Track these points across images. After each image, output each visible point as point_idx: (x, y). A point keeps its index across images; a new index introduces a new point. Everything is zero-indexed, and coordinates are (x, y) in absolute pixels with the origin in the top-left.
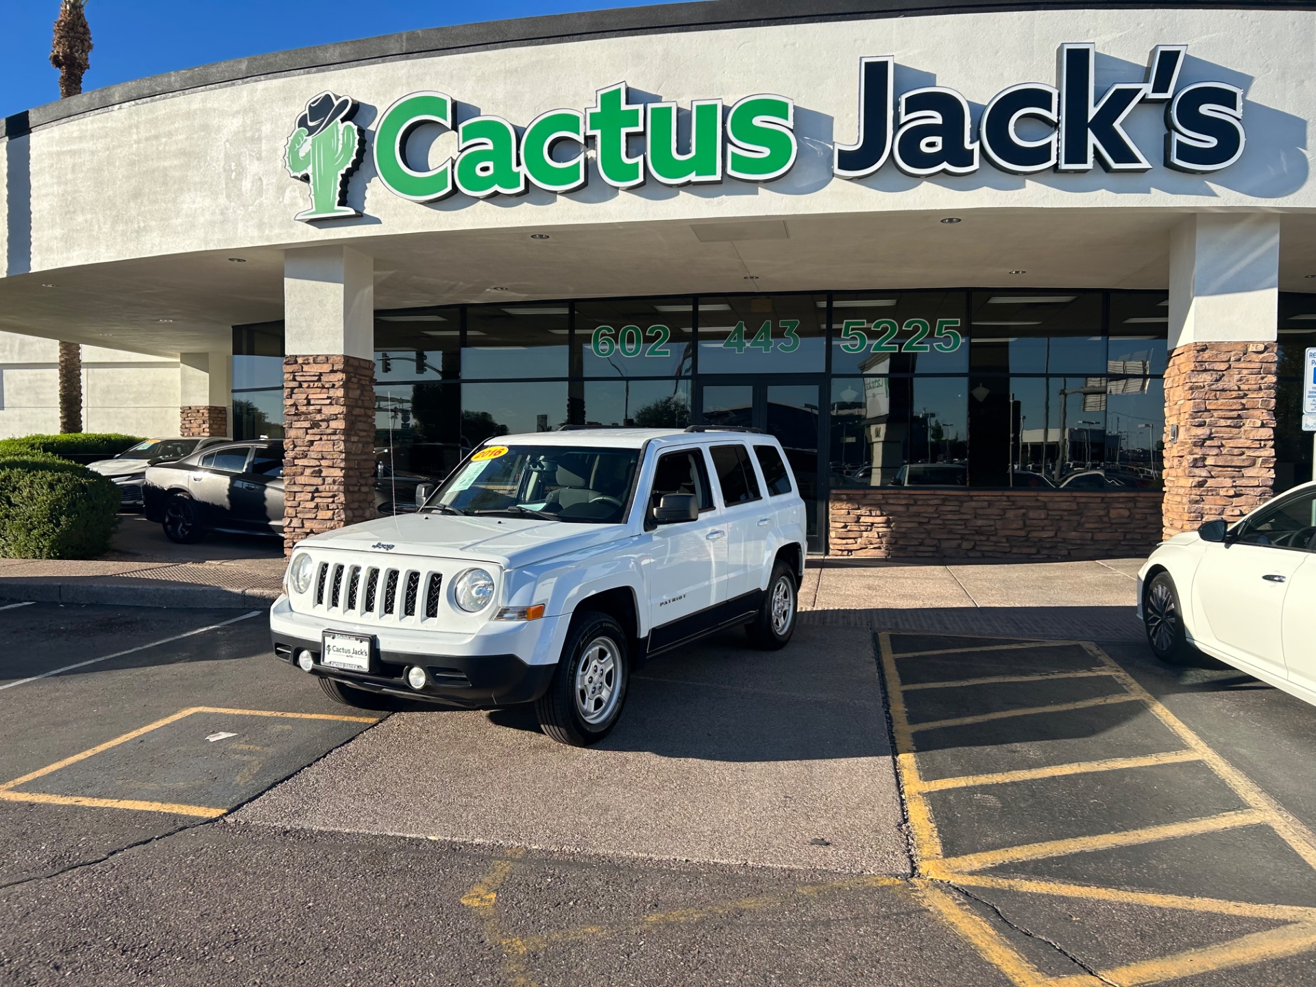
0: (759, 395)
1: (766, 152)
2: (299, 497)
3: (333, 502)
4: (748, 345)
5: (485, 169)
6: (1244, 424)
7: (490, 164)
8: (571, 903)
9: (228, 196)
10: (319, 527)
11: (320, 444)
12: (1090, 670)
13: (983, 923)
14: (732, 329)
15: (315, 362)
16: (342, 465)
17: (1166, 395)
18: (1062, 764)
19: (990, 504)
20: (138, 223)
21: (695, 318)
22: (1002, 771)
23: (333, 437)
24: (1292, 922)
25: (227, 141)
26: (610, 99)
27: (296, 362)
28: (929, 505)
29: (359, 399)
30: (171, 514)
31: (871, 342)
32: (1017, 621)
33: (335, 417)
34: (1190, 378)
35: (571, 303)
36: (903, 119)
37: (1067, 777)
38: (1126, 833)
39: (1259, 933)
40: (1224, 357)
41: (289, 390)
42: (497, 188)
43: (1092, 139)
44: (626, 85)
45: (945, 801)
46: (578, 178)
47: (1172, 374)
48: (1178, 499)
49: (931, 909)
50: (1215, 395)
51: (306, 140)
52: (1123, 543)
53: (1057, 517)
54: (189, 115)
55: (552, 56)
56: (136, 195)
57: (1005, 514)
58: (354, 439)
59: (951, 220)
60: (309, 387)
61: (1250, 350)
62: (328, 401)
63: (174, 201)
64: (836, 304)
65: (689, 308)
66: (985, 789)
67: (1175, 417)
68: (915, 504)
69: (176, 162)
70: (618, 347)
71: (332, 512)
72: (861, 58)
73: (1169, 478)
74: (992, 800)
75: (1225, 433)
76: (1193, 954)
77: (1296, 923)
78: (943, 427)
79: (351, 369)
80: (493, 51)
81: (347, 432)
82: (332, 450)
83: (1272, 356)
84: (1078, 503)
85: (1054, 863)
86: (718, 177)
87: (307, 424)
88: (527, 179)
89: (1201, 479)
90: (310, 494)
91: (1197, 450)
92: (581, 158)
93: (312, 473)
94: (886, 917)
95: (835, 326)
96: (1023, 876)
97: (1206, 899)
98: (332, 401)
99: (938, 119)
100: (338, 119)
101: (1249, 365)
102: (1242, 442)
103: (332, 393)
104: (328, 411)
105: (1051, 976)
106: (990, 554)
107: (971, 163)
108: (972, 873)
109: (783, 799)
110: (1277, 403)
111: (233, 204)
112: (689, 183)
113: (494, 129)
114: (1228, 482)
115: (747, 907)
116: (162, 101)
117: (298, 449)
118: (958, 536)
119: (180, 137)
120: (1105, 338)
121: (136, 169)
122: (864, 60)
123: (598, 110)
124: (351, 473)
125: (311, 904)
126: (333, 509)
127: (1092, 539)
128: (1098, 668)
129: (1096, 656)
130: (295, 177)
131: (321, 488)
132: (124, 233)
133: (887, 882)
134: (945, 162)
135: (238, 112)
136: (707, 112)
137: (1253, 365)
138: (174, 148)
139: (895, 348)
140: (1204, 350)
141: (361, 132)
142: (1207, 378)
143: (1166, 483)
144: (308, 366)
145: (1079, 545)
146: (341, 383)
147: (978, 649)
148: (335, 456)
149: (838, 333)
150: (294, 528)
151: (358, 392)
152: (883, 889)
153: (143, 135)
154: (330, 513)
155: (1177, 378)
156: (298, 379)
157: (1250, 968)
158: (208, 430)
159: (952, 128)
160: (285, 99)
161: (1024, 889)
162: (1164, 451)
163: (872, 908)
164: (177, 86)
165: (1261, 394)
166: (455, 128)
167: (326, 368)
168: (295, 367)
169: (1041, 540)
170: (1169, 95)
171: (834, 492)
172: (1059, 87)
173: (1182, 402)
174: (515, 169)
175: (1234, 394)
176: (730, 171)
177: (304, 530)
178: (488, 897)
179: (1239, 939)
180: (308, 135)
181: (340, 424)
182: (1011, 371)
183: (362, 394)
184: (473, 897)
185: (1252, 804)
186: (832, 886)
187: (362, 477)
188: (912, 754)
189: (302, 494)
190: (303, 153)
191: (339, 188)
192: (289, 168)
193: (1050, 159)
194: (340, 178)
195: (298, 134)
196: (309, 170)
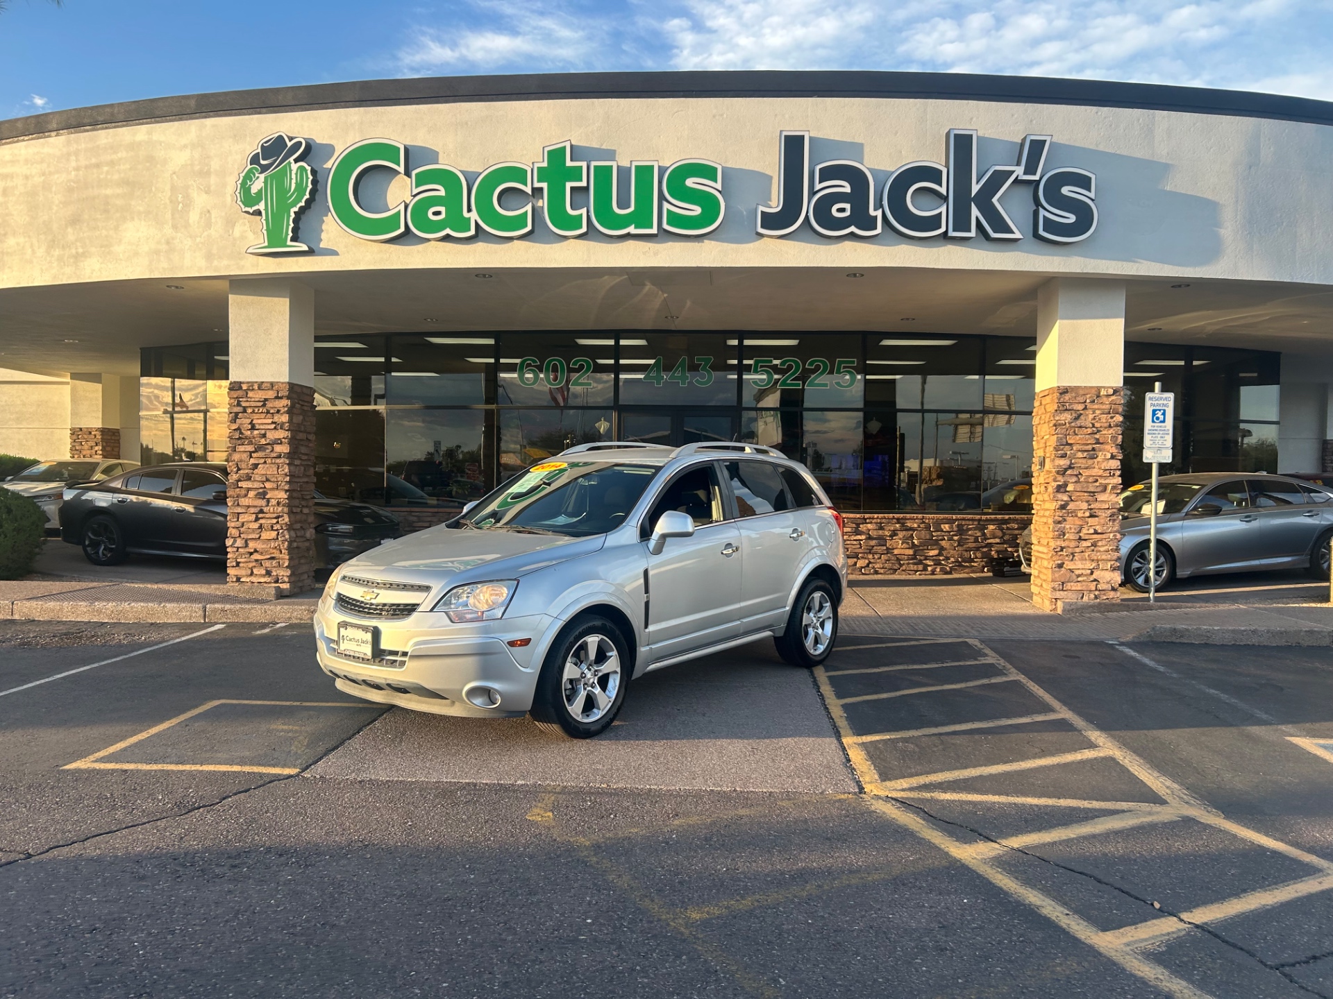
0: (676, 425)
1: (698, 210)
2: (243, 518)
3: (278, 522)
4: (666, 377)
5: (437, 213)
6: (1097, 457)
7: (442, 209)
8: (612, 816)
9: (175, 227)
10: (263, 546)
11: (264, 468)
12: (976, 660)
13: (915, 817)
14: (652, 362)
15: (259, 388)
16: (287, 487)
17: (1034, 431)
19: (882, 526)
20: (76, 249)
21: (617, 352)
22: (916, 728)
23: (278, 461)
25: (174, 173)
26: (556, 156)
27: (241, 388)
29: (302, 424)
30: (92, 537)
31: (777, 378)
33: (278, 442)
34: (1054, 416)
35: (497, 335)
36: (818, 186)
37: (966, 732)
38: (1011, 764)
39: (1105, 817)
40: (1081, 399)
41: (233, 415)
42: (448, 231)
43: (975, 212)
44: (571, 142)
45: (876, 748)
46: (526, 226)
47: (1040, 413)
48: (1045, 520)
49: (878, 811)
50: (1074, 431)
51: (258, 177)
53: (940, 537)
54: (133, 146)
55: (501, 113)
56: (75, 221)
57: (895, 534)
58: (298, 462)
59: (855, 275)
60: (253, 412)
61: (1102, 394)
62: (273, 426)
63: (116, 228)
64: (747, 342)
65: (611, 342)
66: (905, 740)
67: (1042, 450)
69: (119, 191)
70: (543, 377)
71: (276, 532)
72: (781, 131)
73: (1038, 502)
74: (911, 747)
75: (1082, 463)
76: (1060, 830)
77: (1131, 811)
79: (294, 396)
80: (444, 105)
81: (291, 456)
82: (276, 473)
83: (1120, 398)
85: (961, 782)
86: (654, 231)
87: (251, 448)
88: (477, 224)
89: (1063, 503)
90: (254, 516)
91: (1060, 478)
92: (529, 208)
93: (256, 495)
94: (846, 816)
95: (745, 362)
96: (940, 791)
98: (278, 426)
99: (847, 189)
100: (292, 159)
101: (1101, 407)
102: (1095, 472)
103: (276, 418)
104: (272, 435)
105: (965, 843)
107: (875, 228)
108: (903, 790)
110: (1123, 439)
111: (179, 235)
112: (628, 235)
113: (446, 178)
114: (1085, 506)
115: (744, 814)
116: (103, 131)
117: (241, 472)
119: (122, 167)
121: (75, 195)
122: (784, 133)
123: (545, 164)
124: (295, 495)
126: (277, 530)
128: (982, 658)
129: (980, 650)
130: (247, 212)
131: (265, 509)
132: (60, 259)
133: (842, 797)
134: (853, 226)
135: (185, 146)
136: (644, 172)
137: (1104, 407)
138: (116, 177)
140: (1067, 392)
141: (314, 172)
142: (1067, 417)
143: (1034, 506)
144: (252, 392)
145: (958, 562)
146: (286, 409)
147: (883, 645)
148: (279, 479)
149: (748, 368)
150: (238, 548)
151: (301, 417)
152: (840, 800)
153: (83, 162)
154: (274, 534)
155: (1043, 417)
156: (244, 404)
158: (101, 452)
159: (858, 197)
160: (235, 136)
161: (942, 798)
162: (1033, 479)
163: (834, 811)
164: (121, 117)
165: (1111, 431)
166: (407, 173)
167: (271, 394)
168: (240, 393)
169: (926, 557)
170: (1037, 177)
172: (947, 166)
173: (1047, 437)
174: (466, 214)
175: (1089, 431)
176: (665, 226)
177: (247, 550)
178: (546, 815)
180: (261, 173)
181: (285, 449)
182: (898, 407)
183: (301, 421)
184: (535, 815)
185: (1101, 744)
186: (803, 801)
187: (303, 499)
188: (844, 719)
189: (246, 515)
190: (255, 189)
191: (292, 225)
192: (241, 204)
193: (940, 227)
194: (293, 215)
195: (250, 171)
196: (261, 206)
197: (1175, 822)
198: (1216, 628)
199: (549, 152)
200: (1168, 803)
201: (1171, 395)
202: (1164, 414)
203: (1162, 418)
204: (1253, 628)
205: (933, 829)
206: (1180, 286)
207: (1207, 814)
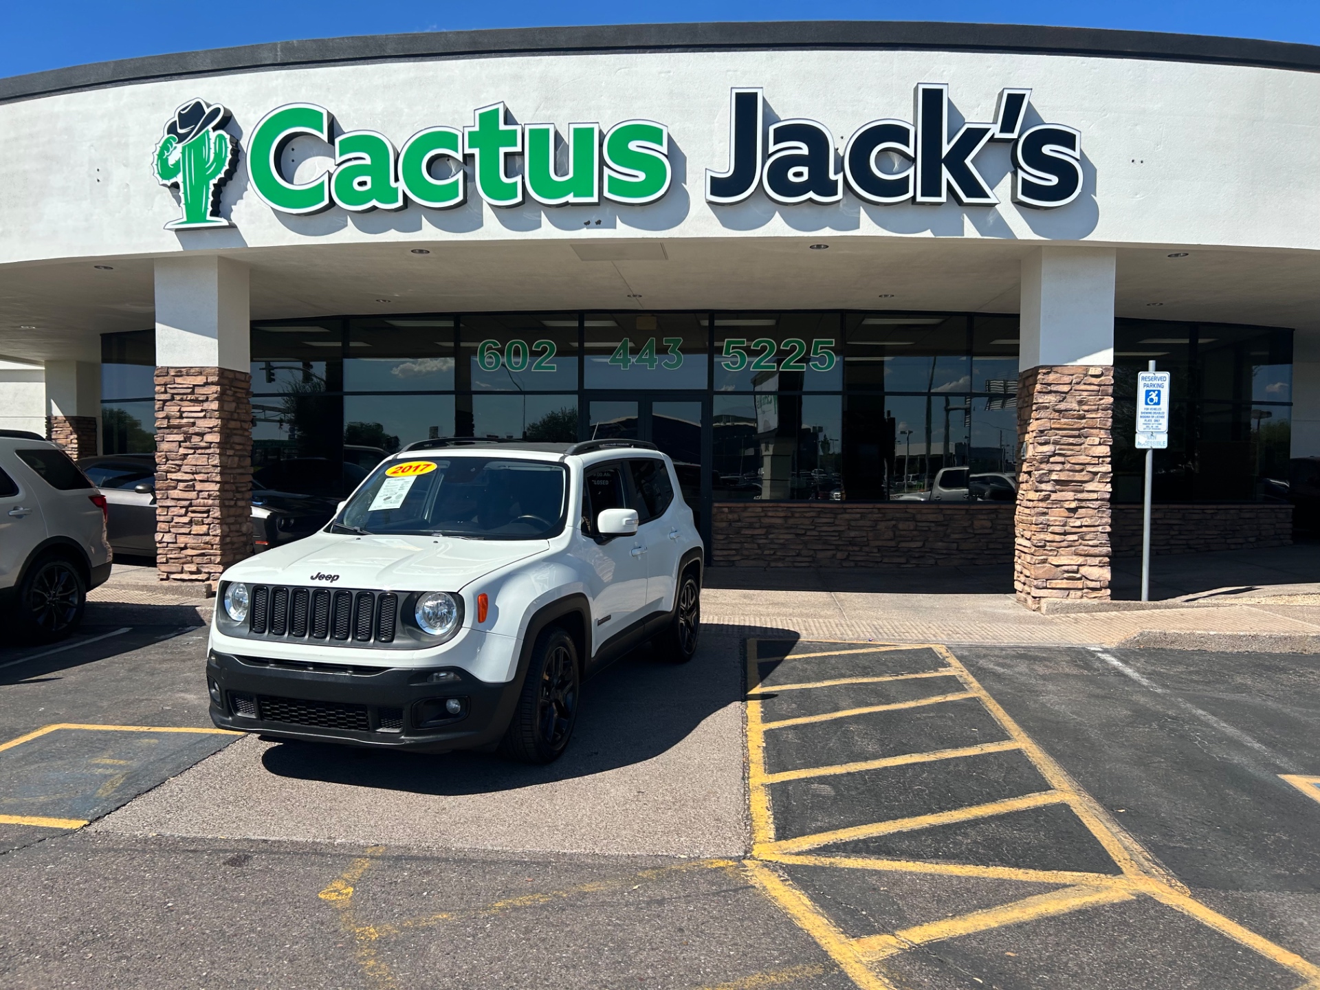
0: (645, 409)
1: (642, 176)
2: (173, 512)
3: (208, 517)
4: (633, 360)
5: (362, 184)
6: (1084, 442)
7: (368, 179)
8: (425, 893)
9: (93, 203)
10: (194, 542)
11: (193, 458)
12: (937, 671)
13: (801, 896)
14: (619, 345)
15: (188, 374)
16: (218, 478)
18: (896, 756)
19: (863, 516)
21: (582, 334)
22: (841, 763)
23: (208, 451)
24: (1070, 886)
25: (92, 145)
26: (488, 119)
27: (168, 374)
28: (805, 517)
29: (235, 412)
31: (751, 359)
32: (878, 627)
33: (210, 431)
34: (1036, 399)
35: (457, 317)
36: (772, 148)
37: (899, 768)
38: (941, 814)
39: (1040, 896)
40: (1067, 379)
41: (161, 402)
42: (374, 203)
43: (946, 175)
44: (504, 105)
45: (785, 791)
46: (457, 195)
47: (1023, 395)
48: (1029, 511)
49: (757, 886)
50: (1059, 415)
51: (175, 148)
52: (986, 552)
53: (924, 529)
55: (431, 73)
57: (876, 525)
58: (230, 452)
59: (819, 247)
60: (181, 400)
61: (1089, 373)
62: (202, 414)
63: (36, 205)
64: (718, 323)
65: (576, 324)
66: (822, 780)
67: (1025, 436)
68: (793, 516)
69: (37, 166)
70: (505, 360)
71: (207, 527)
72: (732, 89)
73: (1020, 492)
74: (827, 790)
75: (1068, 450)
76: (980, 914)
77: (1074, 886)
78: (830, 441)
79: (226, 382)
80: (370, 66)
81: (222, 445)
82: (206, 463)
83: (1109, 379)
84: (944, 515)
85: (873, 842)
86: (595, 199)
87: (180, 437)
88: (405, 195)
89: (1046, 493)
90: (184, 509)
91: (1043, 466)
92: (460, 176)
93: (186, 487)
94: (718, 894)
95: (717, 344)
96: (843, 854)
97: (999, 868)
98: (206, 415)
99: (805, 150)
100: (210, 127)
101: (1089, 388)
102: (1083, 459)
103: (206, 406)
104: (203, 424)
105: (853, 937)
106: (863, 564)
107: (835, 193)
108: (798, 854)
109: (636, 794)
110: (1113, 423)
111: (98, 210)
112: (567, 204)
113: (371, 144)
114: (1071, 496)
115: (590, 890)
117: (170, 462)
118: (833, 547)
120: (969, 357)
122: (736, 91)
123: (477, 129)
124: (227, 487)
125: (170, 904)
126: (208, 524)
127: (957, 549)
128: (943, 669)
129: (944, 659)
130: (164, 185)
131: (194, 502)
133: (722, 864)
134: (811, 192)
135: (103, 117)
136: (583, 136)
137: (1092, 388)
139: (773, 367)
140: (1049, 372)
141: (234, 141)
142: (1051, 399)
144: (180, 378)
145: (946, 554)
146: (216, 396)
147: (837, 653)
148: (210, 470)
149: (720, 350)
150: (168, 543)
151: (234, 405)
152: (716, 870)
154: (205, 529)
155: (1025, 400)
156: (171, 391)
157: (1027, 924)
158: (76, 441)
159: (817, 159)
160: (153, 104)
161: (843, 866)
163: (704, 887)
165: (1100, 414)
166: (331, 142)
167: (200, 380)
168: (167, 379)
169: (910, 550)
170: (1014, 136)
171: (716, 505)
172: (915, 125)
173: (1029, 421)
174: (393, 184)
175: (1076, 414)
176: (606, 194)
177: (177, 545)
178: (345, 891)
179: (1021, 901)
181: (215, 438)
182: (886, 390)
183: (237, 407)
184: (331, 892)
185: (1056, 785)
186: (670, 871)
187: (239, 492)
188: (761, 750)
189: (176, 509)
190: (171, 161)
191: (211, 198)
192: (158, 176)
193: (907, 192)
194: (212, 188)
195: (167, 141)
196: (179, 179)
197: (1127, 902)
198: (1212, 633)
199: (480, 115)
200: (1122, 873)
201: (1167, 375)
202: (1159, 395)
203: (1156, 399)
204: (1253, 633)
205: (818, 913)
206: (1177, 255)
207: (1170, 890)
